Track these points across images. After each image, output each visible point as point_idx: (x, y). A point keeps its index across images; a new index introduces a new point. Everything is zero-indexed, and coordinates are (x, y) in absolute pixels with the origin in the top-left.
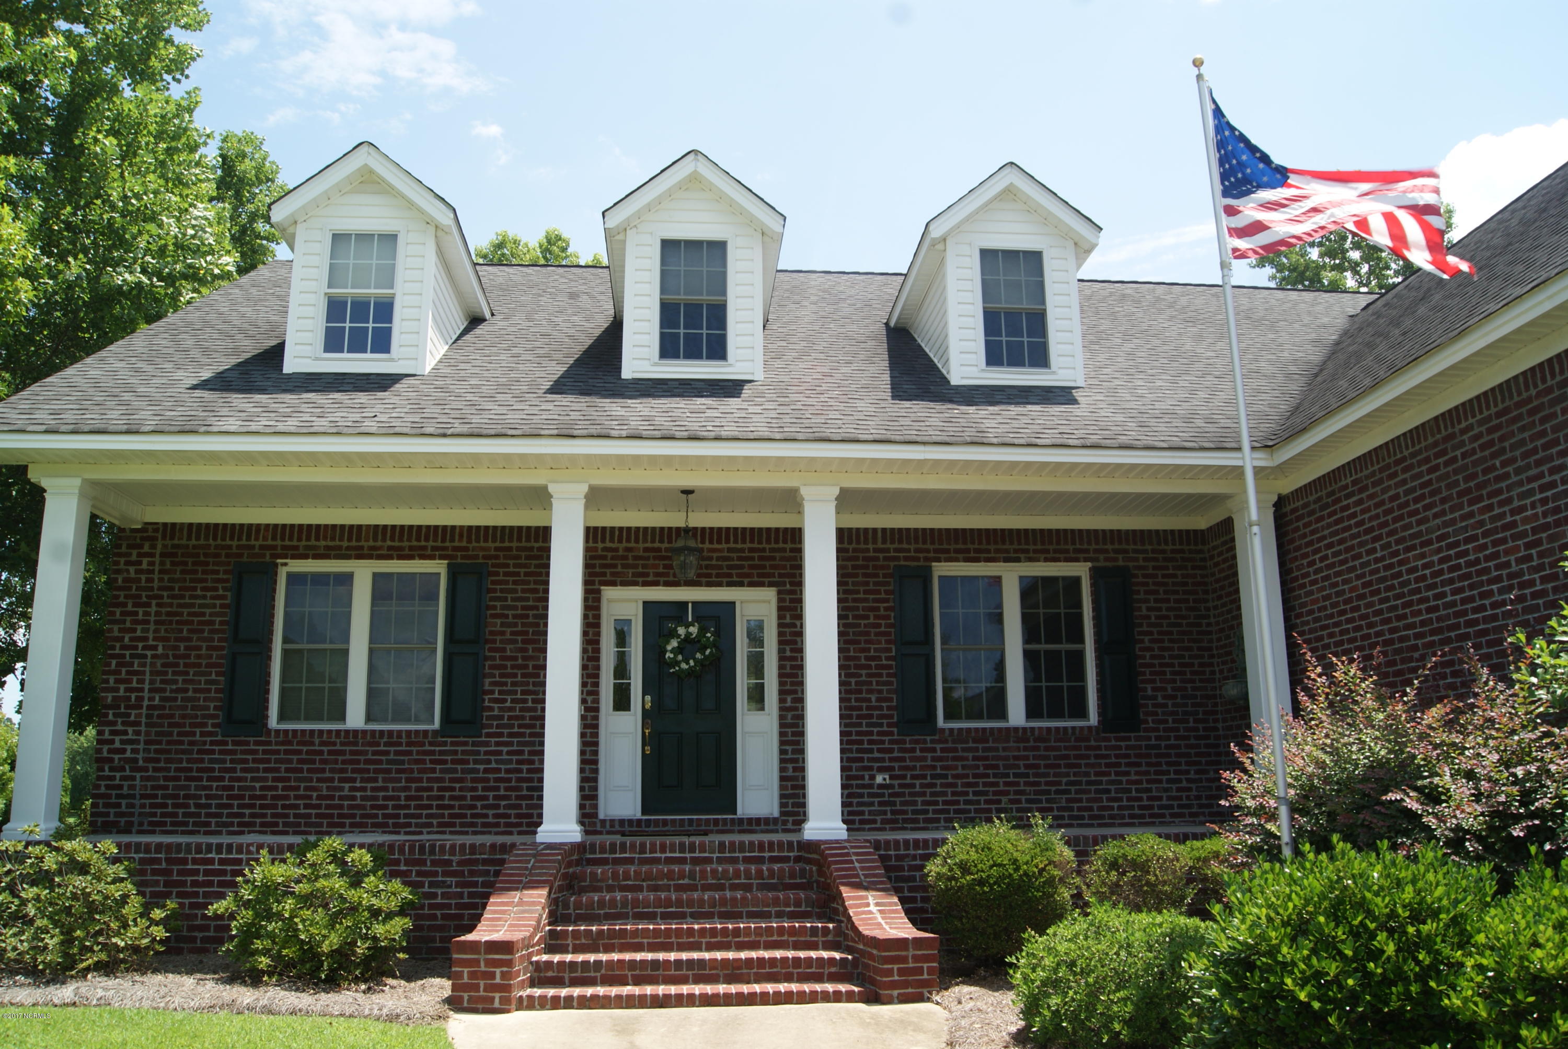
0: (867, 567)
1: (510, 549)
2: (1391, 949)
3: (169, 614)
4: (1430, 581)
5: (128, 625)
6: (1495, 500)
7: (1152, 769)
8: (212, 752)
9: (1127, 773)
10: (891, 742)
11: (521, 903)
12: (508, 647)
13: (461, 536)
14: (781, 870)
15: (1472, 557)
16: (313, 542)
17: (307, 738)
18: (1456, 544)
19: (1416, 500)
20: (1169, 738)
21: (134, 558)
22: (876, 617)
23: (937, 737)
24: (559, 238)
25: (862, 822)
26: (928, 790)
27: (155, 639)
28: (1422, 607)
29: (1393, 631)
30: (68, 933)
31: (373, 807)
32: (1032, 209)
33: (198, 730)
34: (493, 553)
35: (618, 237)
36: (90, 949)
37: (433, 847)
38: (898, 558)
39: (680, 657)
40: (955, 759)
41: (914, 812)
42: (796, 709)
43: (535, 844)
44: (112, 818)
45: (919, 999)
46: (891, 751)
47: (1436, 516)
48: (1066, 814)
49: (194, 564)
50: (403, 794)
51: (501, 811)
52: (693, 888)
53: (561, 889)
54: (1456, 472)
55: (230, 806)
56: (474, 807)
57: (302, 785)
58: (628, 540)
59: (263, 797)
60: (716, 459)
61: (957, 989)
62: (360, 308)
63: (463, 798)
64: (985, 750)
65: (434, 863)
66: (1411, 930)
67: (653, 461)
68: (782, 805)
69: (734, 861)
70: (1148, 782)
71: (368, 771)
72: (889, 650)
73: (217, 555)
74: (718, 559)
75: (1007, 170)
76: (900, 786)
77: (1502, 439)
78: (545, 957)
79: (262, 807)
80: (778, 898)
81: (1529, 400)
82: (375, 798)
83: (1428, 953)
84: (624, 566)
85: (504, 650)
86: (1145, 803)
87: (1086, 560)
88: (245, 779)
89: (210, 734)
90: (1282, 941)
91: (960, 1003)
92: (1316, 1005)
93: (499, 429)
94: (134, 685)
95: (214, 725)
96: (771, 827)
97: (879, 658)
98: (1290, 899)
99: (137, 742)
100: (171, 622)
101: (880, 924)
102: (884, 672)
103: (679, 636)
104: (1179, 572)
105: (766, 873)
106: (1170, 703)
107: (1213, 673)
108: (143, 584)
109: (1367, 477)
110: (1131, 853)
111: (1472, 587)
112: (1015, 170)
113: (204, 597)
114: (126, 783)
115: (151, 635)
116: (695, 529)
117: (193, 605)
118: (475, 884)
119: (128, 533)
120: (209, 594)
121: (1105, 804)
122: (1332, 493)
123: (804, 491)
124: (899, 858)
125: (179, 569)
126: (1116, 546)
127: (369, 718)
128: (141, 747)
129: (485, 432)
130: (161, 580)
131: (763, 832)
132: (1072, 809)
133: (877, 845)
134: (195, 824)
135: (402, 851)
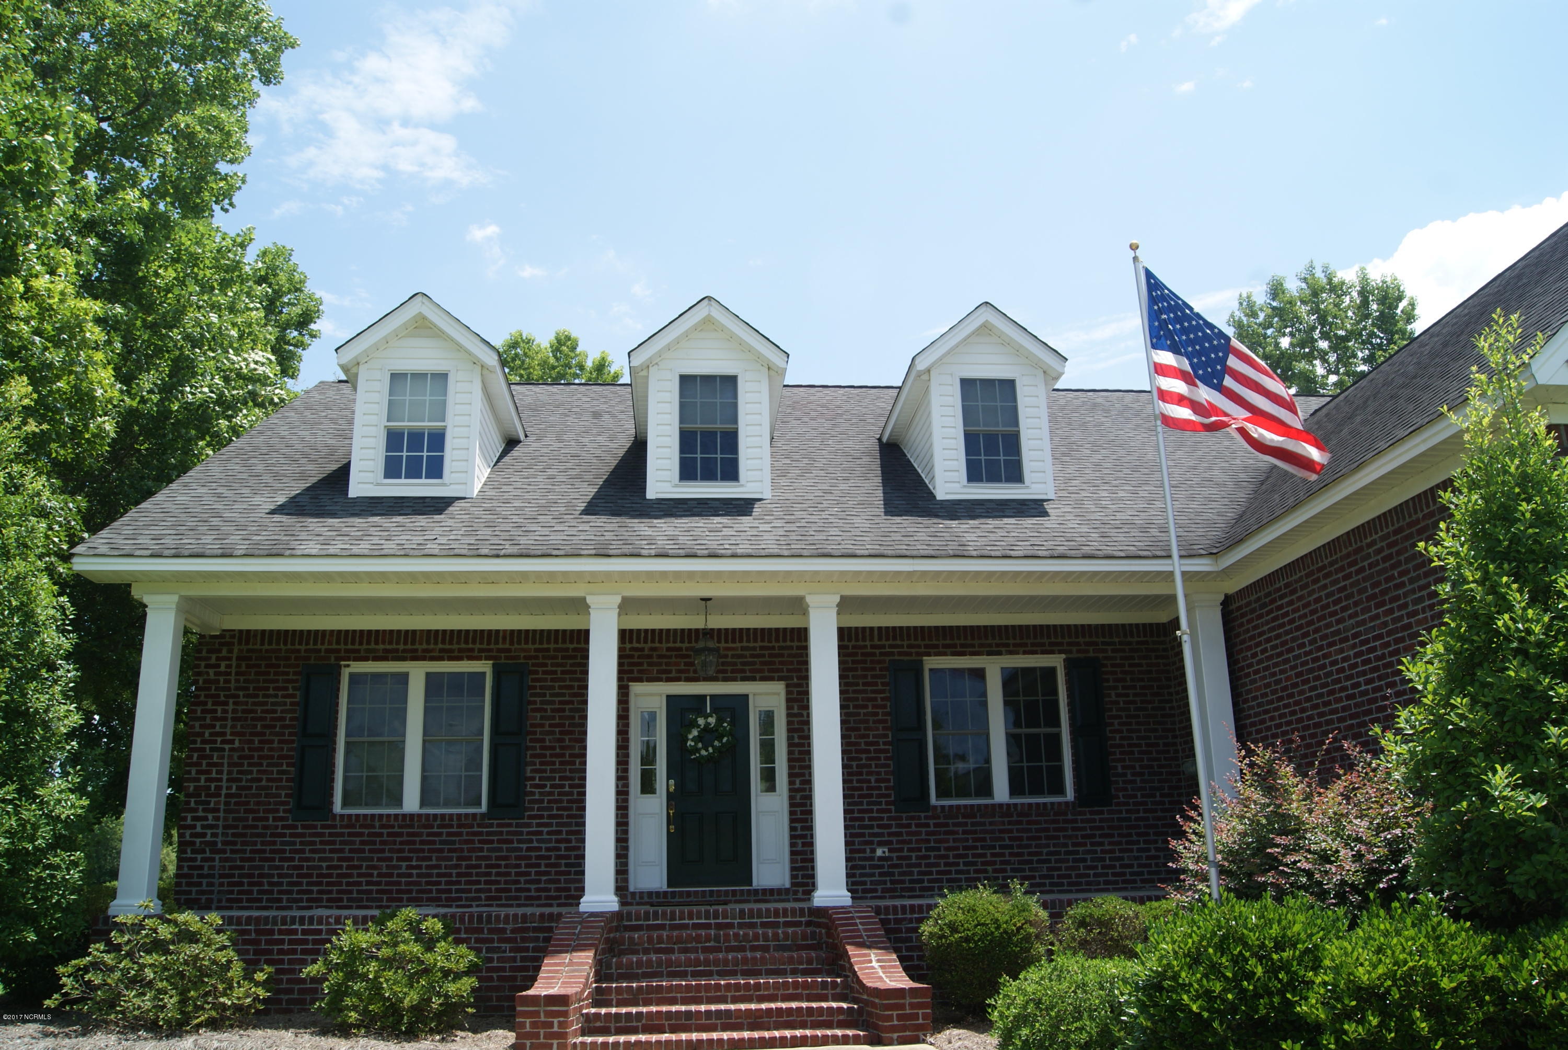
0: (865, 662)
1: (548, 650)
2: (1259, 971)
3: (244, 711)
4: (1348, 673)
5: (208, 721)
6: (1395, 605)
7: (1124, 840)
8: (284, 835)
9: (1102, 844)
10: (889, 819)
11: (571, 963)
12: (547, 738)
13: (504, 638)
14: (795, 933)
15: (1379, 653)
16: (373, 646)
17: (369, 822)
18: (1367, 641)
19: (1335, 603)
20: (1138, 811)
21: (213, 661)
22: (874, 707)
23: (930, 814)
24: (568, 338)
25: (864, 891)
26: (923, 862)
27: (232, 734)
28: (1343, 694)
29: (1321, 715)
30: (183, 993)
31: (428, 883)
32: (1006, 342)
33: (271, 816)
34: (533, 653)
35: (641, 374)
36: (203, 1008)
37: (489, 916)
38: (892, 654)
39: (700, 745)
40: (946, 833)
41: (911, 881)
42: (804, 790)
43: (578, 913)
44: (193, 896)
45: (916, 1041)
46: (890, 826)
47: (1350, 617)
48: (1047, 881)
49: (267, 666)
50: (454, 871)
51: (542, 885)
52: (718, 949)
53: (604, 952)
54: (1365, 579)
55: (300, 884)
56: (518, 882)
57: (364, 864)
58: (653, 641)
59: (330, 876)
60: (733, 574)
61: (948, 1032)
62: (416, 438)
63: (509, 874)
64: (973, 824)
65: (491, 931)
66: (1275, 957)
67: (678, 576)
68: (793, 877)
69: (752, 926)
70: (1121, 851)
71: (423, 851)
72: (886, 736)
73: (287, 659)
74: (733, 656)
75: (983, 309)
76: (899, 858)
77: (1399, 553)
78: (593, 1010)
79: (328, 884)
80: (792, 957)
81: (1418, 521)
82: (430, 875)
83: (1287, 973)
84: (649, 664)
85: (543, 740)
86: (1118, 870)
87: (1060, 652)
88: (313, 859)
89: (282, 819)
90: (1182, 968)
91: (950, 1042)
92: (1206, 1014)
93: (543, 549)
94: (214, 775)
95: (285, 811)
96: (783, 897)
97: (877, 743)
98: (1191, 937)
99: (216, 827)
100: (246, 719)
101: (881, 978)
102: (882, 755)
103: (699, 726)
104: (1144, 662)
105: (781, 936)
106: (1138, 779)
107: (1176, 751)
108: (222, 684)
109: (1296, 581)
110: (1097, 913)
111: (1380, 678)
112: (989, 309)
113: (276, 696)
114: (206, 864)
115: (228, 731)
116: (712, 630)
117: (266, 703)
118: (527, 949)
119: (207, 639)
120: (280, 693)
121: (1082, 871)
122: (1269, 594)
123: (809, 599)
124: (897, 921)
125: (253, 671)
126: (1087, 639)
127: (423, 804)
128: (220, 831)
129: (533, 553)
130: (237, 681)
131: (776, 901)
132: (1052, 877)
133: (878, 911)
134: (268, 900)
135: (462, 920)
